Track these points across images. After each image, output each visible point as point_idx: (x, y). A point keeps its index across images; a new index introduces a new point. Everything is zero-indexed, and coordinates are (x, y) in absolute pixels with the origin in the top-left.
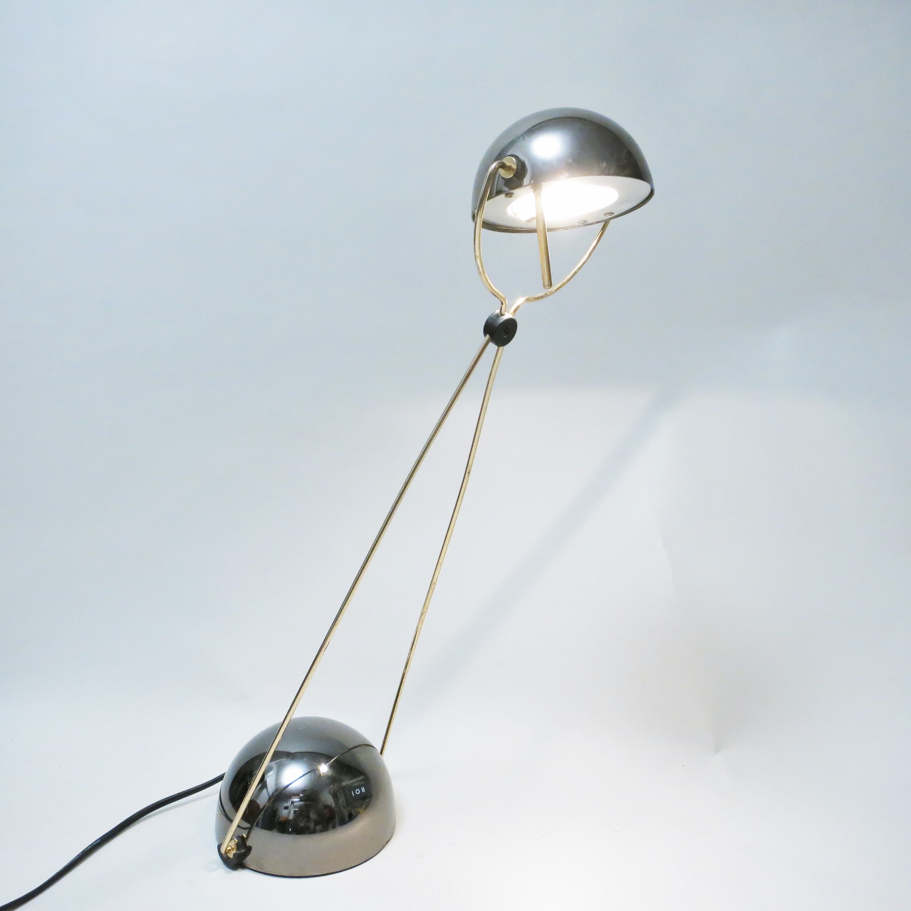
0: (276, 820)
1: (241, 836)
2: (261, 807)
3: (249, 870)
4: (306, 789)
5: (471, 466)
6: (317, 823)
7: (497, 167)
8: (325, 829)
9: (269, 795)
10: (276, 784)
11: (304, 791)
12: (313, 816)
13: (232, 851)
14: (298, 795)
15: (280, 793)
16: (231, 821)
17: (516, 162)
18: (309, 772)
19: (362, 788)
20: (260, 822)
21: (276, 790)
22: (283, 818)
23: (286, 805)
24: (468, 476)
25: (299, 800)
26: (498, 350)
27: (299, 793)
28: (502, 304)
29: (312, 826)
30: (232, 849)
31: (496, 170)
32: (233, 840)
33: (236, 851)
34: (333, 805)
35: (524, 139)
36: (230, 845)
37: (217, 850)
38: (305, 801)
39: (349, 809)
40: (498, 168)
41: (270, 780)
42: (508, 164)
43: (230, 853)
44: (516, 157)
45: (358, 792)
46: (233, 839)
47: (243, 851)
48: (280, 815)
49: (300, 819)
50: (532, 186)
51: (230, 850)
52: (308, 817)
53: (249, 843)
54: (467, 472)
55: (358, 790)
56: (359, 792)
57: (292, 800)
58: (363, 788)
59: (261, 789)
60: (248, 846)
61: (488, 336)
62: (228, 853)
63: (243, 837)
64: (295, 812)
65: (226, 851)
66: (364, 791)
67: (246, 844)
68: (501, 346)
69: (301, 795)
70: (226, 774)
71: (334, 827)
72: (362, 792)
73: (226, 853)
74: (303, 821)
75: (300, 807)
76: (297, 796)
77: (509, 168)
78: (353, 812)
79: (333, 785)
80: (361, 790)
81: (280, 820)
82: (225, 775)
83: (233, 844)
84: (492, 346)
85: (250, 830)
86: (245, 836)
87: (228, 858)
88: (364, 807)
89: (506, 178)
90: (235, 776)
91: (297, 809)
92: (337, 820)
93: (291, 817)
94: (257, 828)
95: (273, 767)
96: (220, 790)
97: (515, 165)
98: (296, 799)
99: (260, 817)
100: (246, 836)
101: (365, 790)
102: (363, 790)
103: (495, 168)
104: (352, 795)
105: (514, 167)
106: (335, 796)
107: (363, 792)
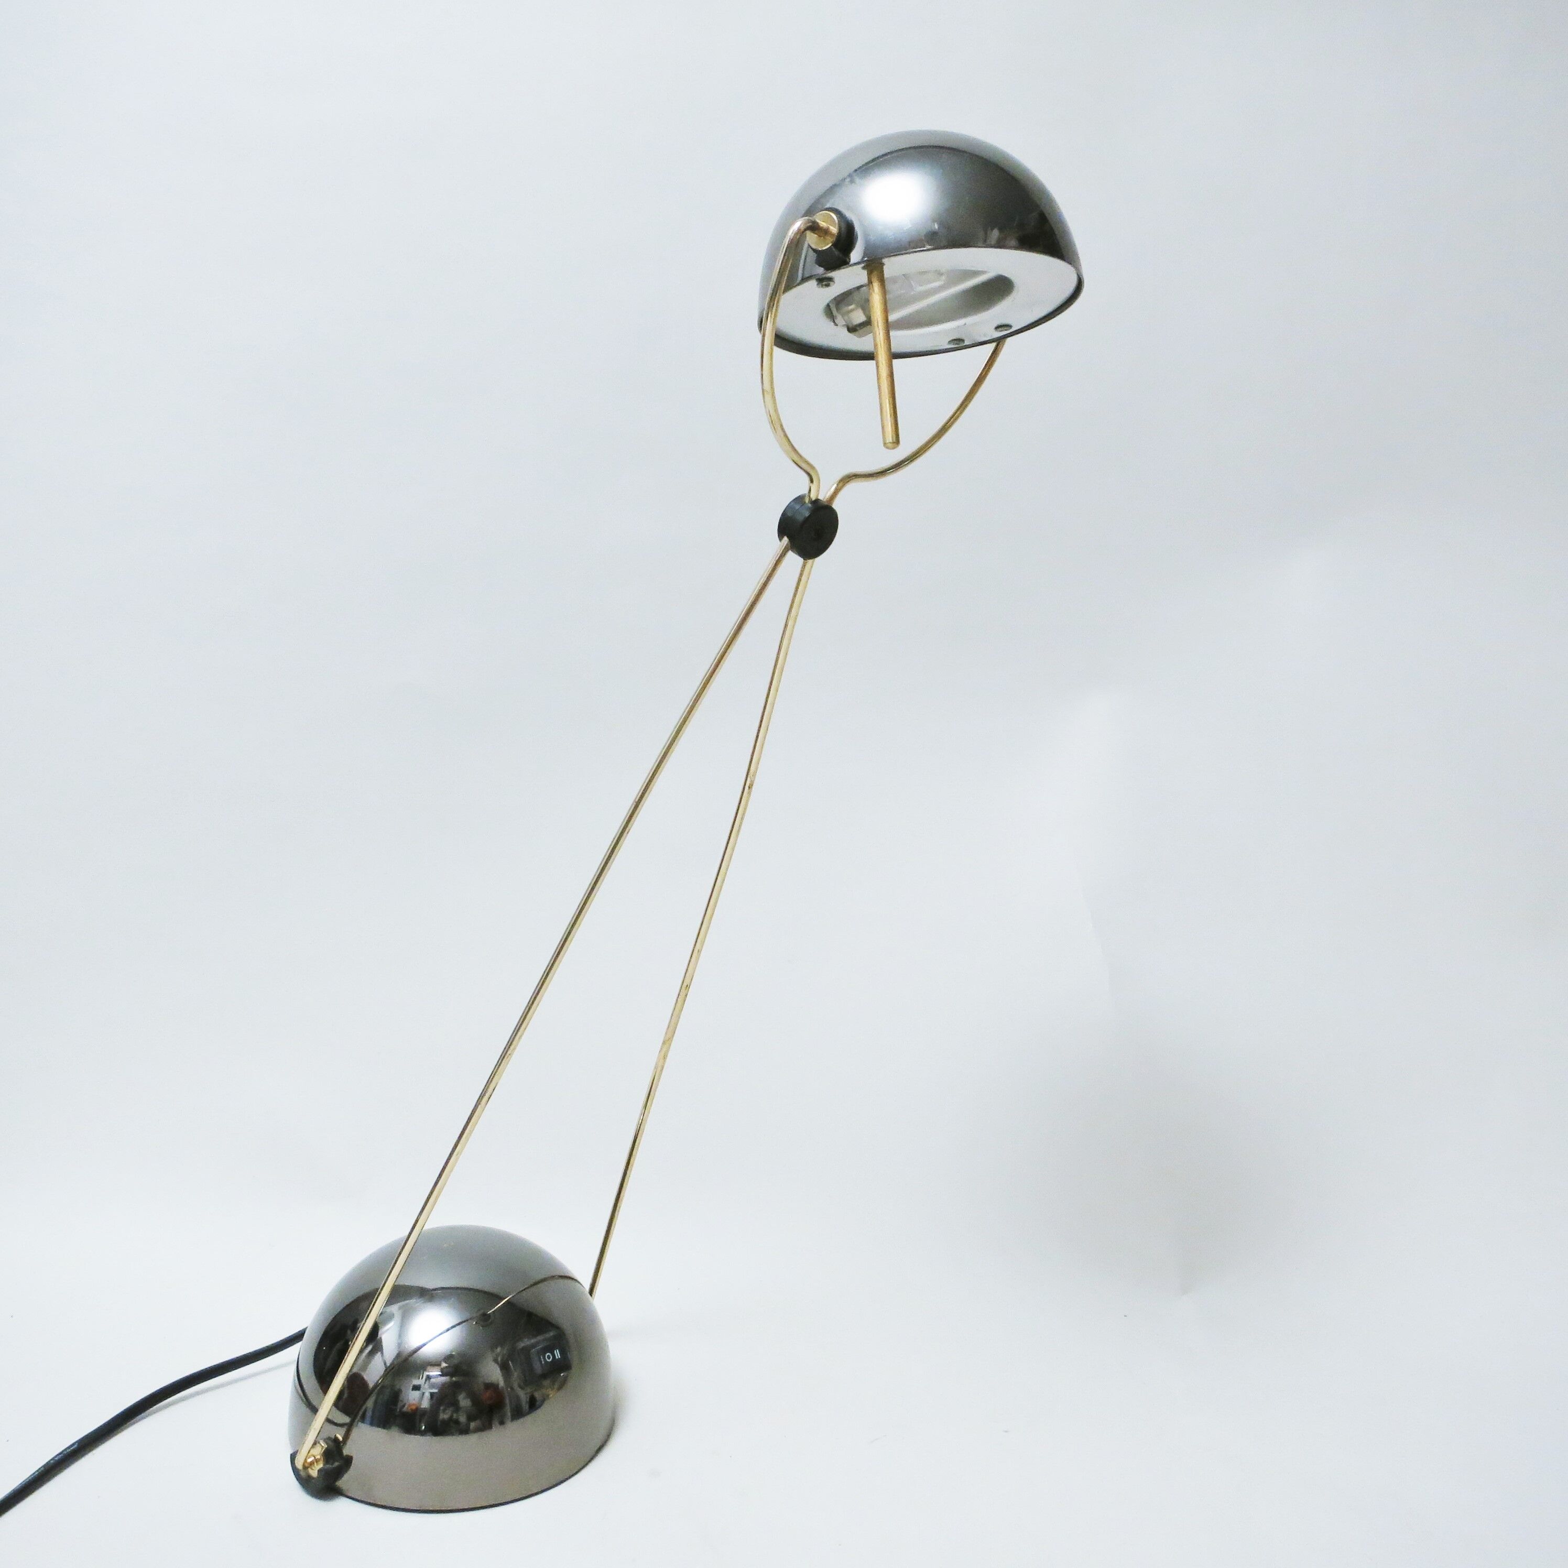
0: (398, 1410)
1: (333, 1437)
2: (371, 1385)
3: (348, 1499)
4: (454, 1353)
5: (754, 775)
6: (471, 1418)
7: (802, 228)
8: (486, 1426)
9: (385, 1364)
10: (399, 1345)
11: (448, 1358)
12: (464, 1402)
13: (317, 1465)
14: (439, 1365)
15: (406, 1360)
16: (314, 1410)
17: (837, 221)
18: (459, 1324)
20: (369, 1414)
21: (399, 1355)
22: (410, 1405)
23: (416, 1382)
24: (749, 793)
25: (440, 1373)
26: (804, 566)
27: (441, 1362)
28: (812, 481)
29: (463, 1419)
30: (317, 1462)
31: (801, 233)
32: (318, 1445)
33: (324, 1465)
34: (502, 1383)
35: (852, 181)
36: (314, 1454)
37: (290, 1462)
38: (451, 1374)
39: (529, 1390)
40: (805, 230)
41: (388, 1336)
42: (823, 224)
43: (313, 1468)
44: (836, 212)
46: (319, 1443)
47: (336, 1464)
48: (405, 1401)
49: (442, 1408)
50: (864, 267)
51: (312, 1464)
52: (455, 1405)
53: (346, 1451)
54: (747, 786)
57: (428, 1373)
58: (558, 1351)
59: (372, 1353)
60: (346, 1455)
61: (786, 539)
62: (308, 1468)
63: (336, 1440)
64: (432, 1394)
65: (307, 1465)
66: (559, 1357)
67: (343, 1453)
68: (810, 558)
69: (444, 1365)
71: (502, 1423)
73: (305, 1468)
74: (447, 1411)
75: (443, 1387)
76: (437, 1367)
77: (825, 232)
78: (537, 1395)
79: (501, 1347)
81: (405, 1409)
83: (318, 1452)
84: (793, 560)
85: (349, 1427)
86: (340, 1438)
87: (309, 1477)
88: (556, 1386)
89: (820, 249)
90: (325, 1331)
91: (435, 1391)
92: (508, 1410)
93: (425, 1404)
94: (362, 1424)
95: (393, 1315)
96: (297, 1357)
97: (836, 228)
98: (434, 1372)
99: (370, 1403)
100: (343, 1438)
102: (557, 1354)
103: (799, 229)
105: (834, 230)
106: (504, 1367)
107: (557, 1357)
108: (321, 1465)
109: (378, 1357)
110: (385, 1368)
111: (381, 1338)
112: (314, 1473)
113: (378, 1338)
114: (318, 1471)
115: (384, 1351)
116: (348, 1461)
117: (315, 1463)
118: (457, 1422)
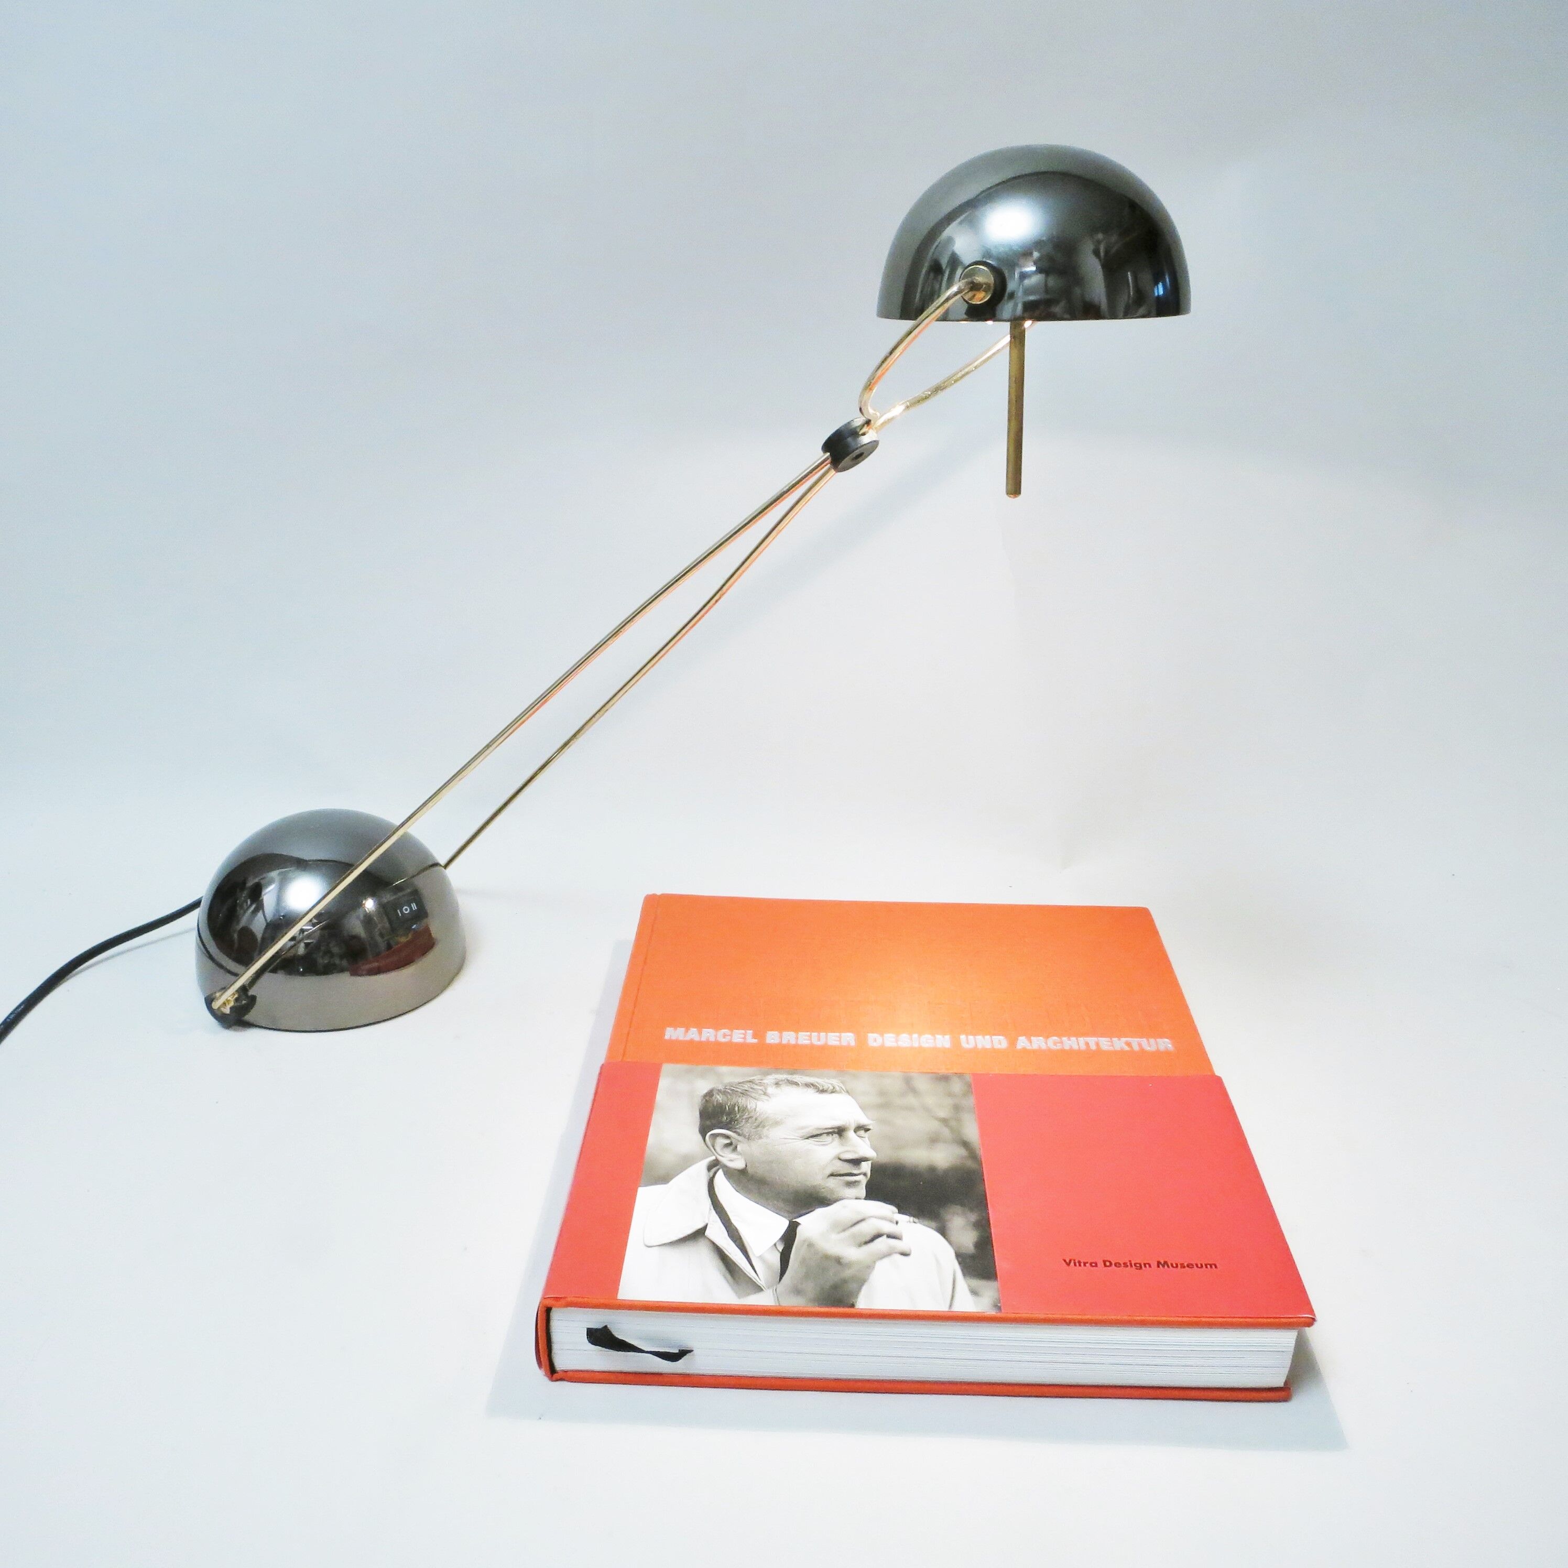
19: (412, 904)
45: (406, 910)
55: (406, 907)
56: (409, 910)
66: (416, 908)
70: (203, 898)
72: (412, 909)
80: (411, 908)
82: (203, 901)
101: (416, 906)
102: (414, 906)
104: (398, 915)
108: (232, 1004)
109: (260, 914)
110: (265, 925)
111: (263, 899)
112: (227, 1010)
113: (261, 899)
114: (230, 1008)
115: (265, 908)
116: (253, 999)
117: (227, 1003)
118: (334, 965)
